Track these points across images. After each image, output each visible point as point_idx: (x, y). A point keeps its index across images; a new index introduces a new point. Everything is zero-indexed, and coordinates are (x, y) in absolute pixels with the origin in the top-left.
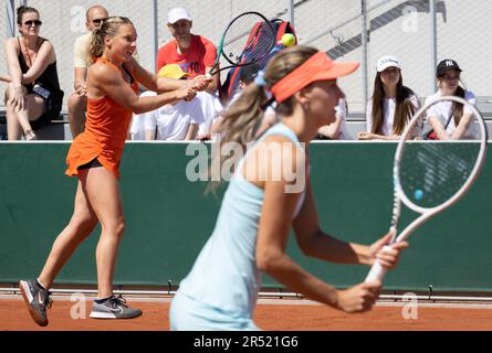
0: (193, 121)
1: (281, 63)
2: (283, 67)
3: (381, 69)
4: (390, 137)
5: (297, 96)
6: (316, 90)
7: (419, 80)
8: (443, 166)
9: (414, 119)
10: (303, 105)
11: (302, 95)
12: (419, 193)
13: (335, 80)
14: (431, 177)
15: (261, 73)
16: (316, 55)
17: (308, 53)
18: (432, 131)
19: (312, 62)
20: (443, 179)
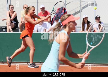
0: (45, 28)
1: (64, 17)
2: (64, 18)
3: (84, 18)
4: (86, 32)
5: (67, 24)
6: (71, 23)
7: (92, 20)
8: (96, 38)
9: (90, 27)
10: (68, 26)
11: (68, 24)
12: (92, 43)
13: (75, 21)
14: (94, 40)
15: (60, 20)
16: (71, 16)
17: (69, 16)
18: (94, 30)
19: (70, 17)
20: (96, 40)
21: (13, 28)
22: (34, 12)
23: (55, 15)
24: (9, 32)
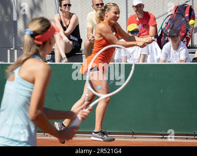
21: (68, 51)
22: (118, 15)
23: (167, 23)
24: (61, 62)
